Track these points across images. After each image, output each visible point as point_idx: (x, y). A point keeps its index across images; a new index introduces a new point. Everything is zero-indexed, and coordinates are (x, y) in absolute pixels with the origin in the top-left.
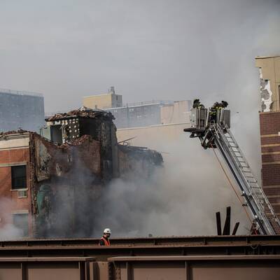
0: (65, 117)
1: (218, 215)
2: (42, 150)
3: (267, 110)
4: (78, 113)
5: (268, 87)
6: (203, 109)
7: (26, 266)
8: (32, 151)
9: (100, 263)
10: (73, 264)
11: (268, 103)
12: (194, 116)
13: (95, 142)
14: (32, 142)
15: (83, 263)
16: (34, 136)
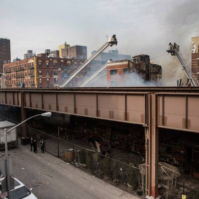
0: (137, 56)
1: (178, 81)
2: (131, 65)
3: (194, 52)
4: (140, 55)
5: (194, 46)
6: (172, 45)
7: (126, 95)
8: (129, 65)
9: (152, 95)
10: (142, 95)
11: (194, 50)
12: (169, 47)
13: (144, 63)
14: (129, 63)
15: (146, 94)
16: (129, 61)
